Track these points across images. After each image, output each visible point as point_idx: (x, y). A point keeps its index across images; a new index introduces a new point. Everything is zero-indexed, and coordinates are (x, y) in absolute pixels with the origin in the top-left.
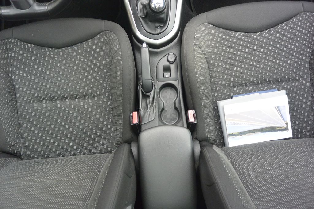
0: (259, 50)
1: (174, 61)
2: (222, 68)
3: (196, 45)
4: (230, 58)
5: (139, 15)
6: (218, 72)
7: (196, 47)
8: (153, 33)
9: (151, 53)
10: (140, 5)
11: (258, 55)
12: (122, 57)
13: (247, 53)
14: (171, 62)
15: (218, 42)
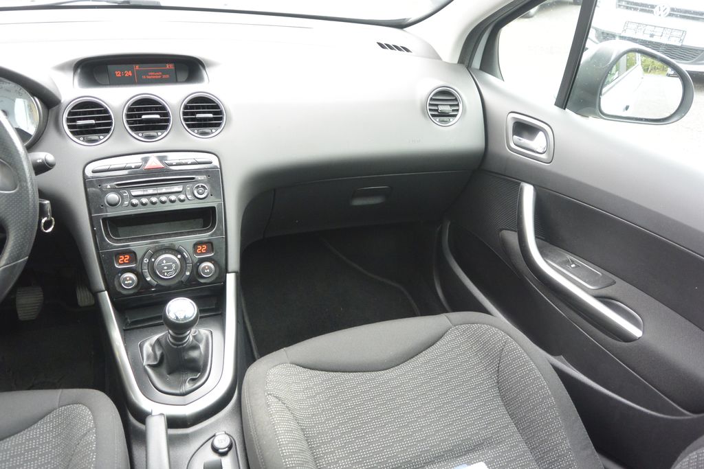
0: (402, 395)
1: (230, 447)
2: (338, 443)
3: (271, 394)
4: (351, 419)
5: (144, 364)
6: (332, 452)
7: (271, 399)
8: (178, 392)
9: (172, 441)
10: (147, 348)
11: (404, 404)
12: (96, 445)
13: (383, 404)
14: (220, 451)
15: (319, 394)
